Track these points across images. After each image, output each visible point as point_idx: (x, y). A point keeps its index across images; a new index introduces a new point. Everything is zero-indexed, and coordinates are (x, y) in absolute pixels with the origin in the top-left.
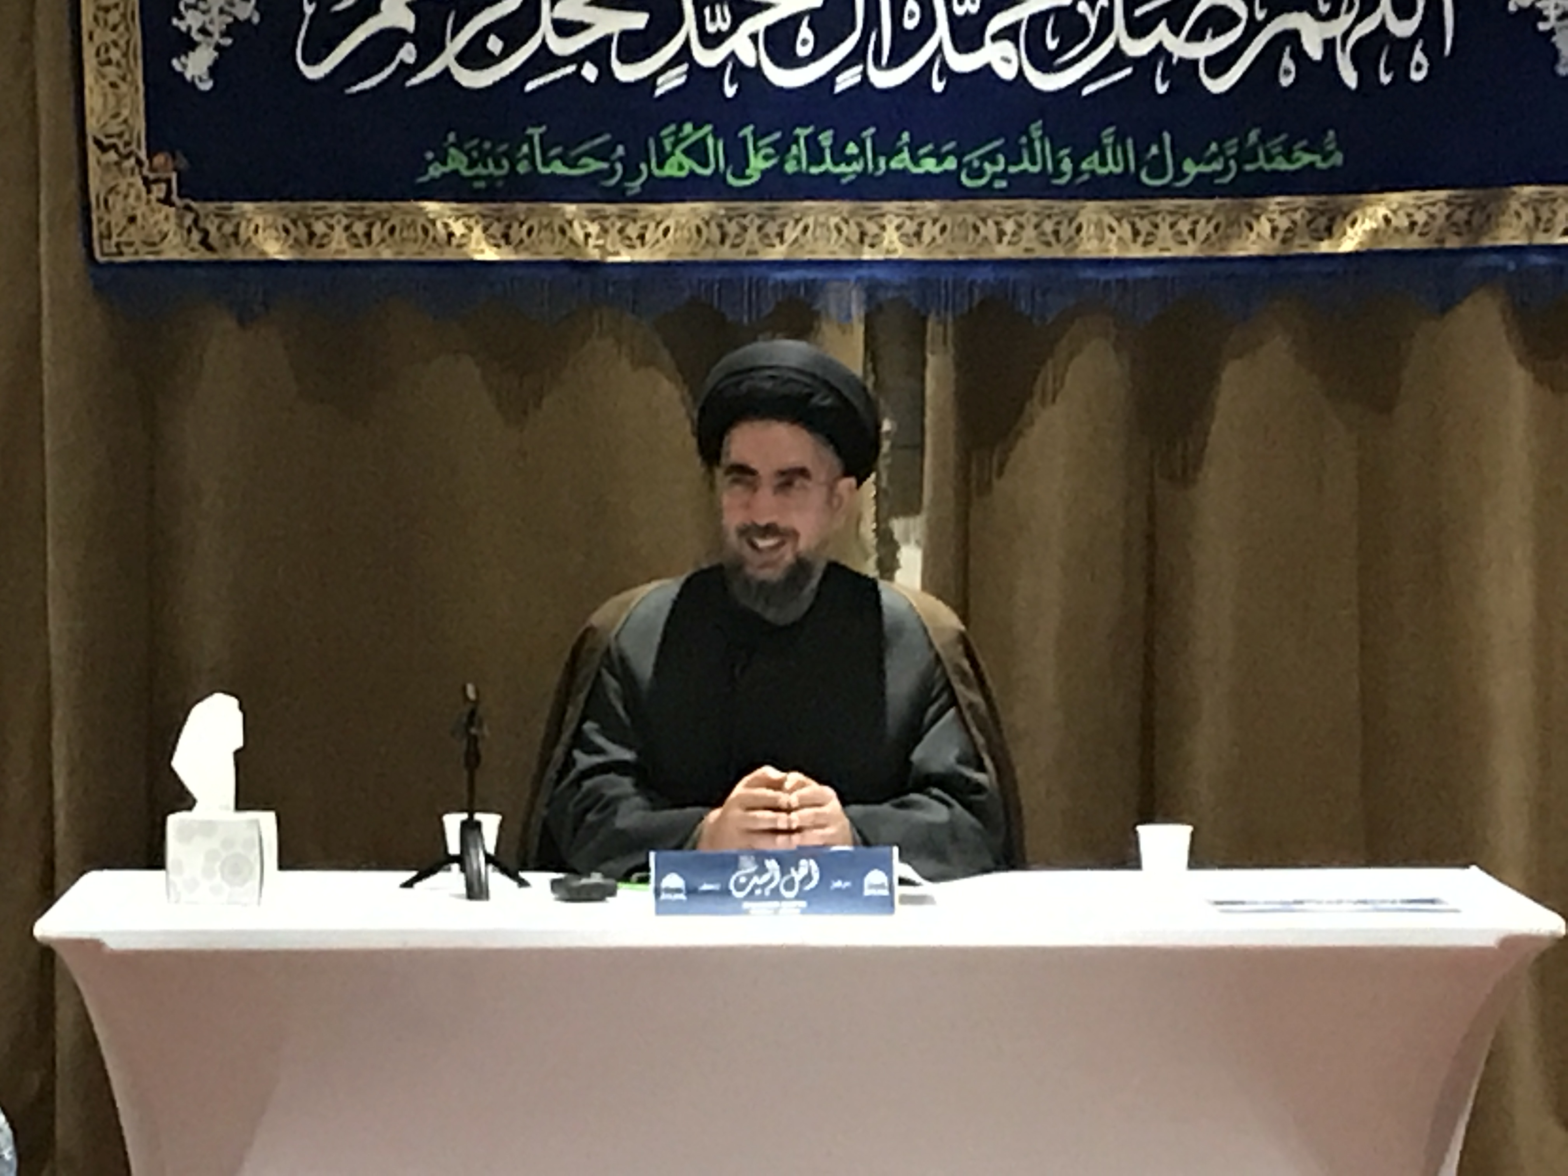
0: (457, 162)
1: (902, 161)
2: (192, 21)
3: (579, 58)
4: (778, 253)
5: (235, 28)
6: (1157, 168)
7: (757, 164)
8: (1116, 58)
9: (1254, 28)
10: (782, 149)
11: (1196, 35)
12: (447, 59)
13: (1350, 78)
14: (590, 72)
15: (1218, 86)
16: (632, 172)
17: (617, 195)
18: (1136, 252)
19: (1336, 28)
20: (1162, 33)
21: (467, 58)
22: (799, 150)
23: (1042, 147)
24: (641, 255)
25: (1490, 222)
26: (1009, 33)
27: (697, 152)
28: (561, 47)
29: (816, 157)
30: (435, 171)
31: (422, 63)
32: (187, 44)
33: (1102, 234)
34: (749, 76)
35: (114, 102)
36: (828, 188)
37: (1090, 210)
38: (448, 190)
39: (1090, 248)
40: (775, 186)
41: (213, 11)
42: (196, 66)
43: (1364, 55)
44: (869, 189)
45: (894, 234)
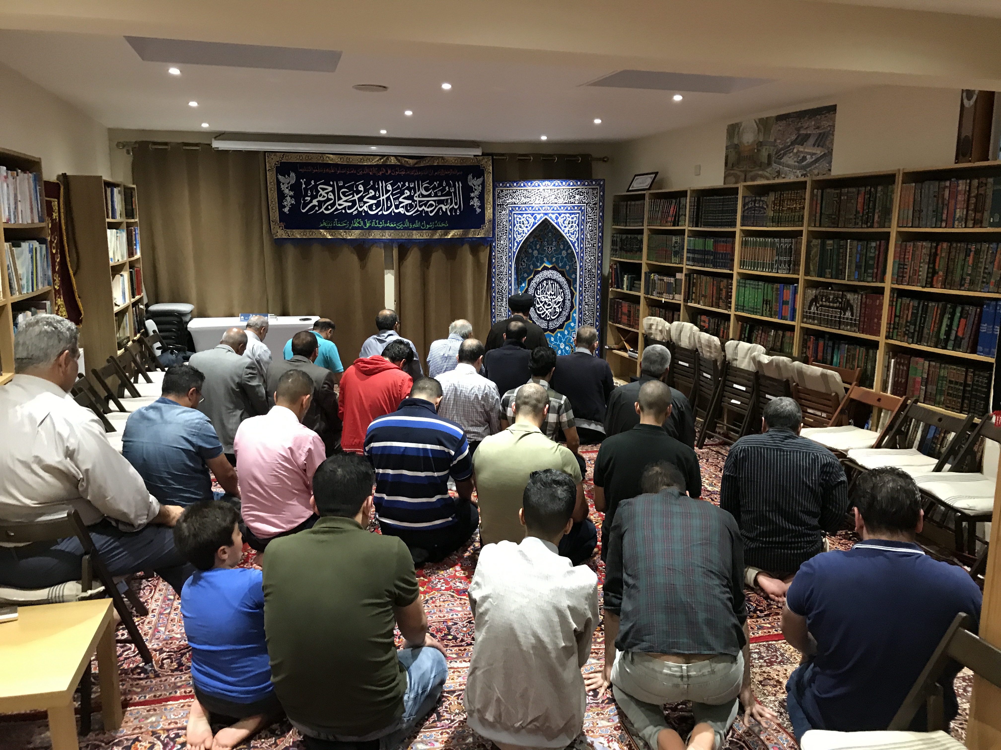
0: (325, 224)
1: (388, 225)
2: (285, 203)
3: (342, 209)
4: (371, 237)
5: (291, 204)
6: (423, 226)
7: (368, 225)
8: (418, 211)
9: (436, 206)
10: (371, 223)
11: (428, 208)
12: (323, 209)
13: (449, 214)
14: (343, 211)
15: (431, 215)
16: (350, 226)
17: (348, 229)
18: (421, 238)
19: (447, 207)
20: (423, 207)
21: (325, 209)
22: (374, 223)
23: (408, 223)
24: (352, 237)
25: (467, 233)
26: (403, 207)
27: (359, 223)
28: (339, 208)
29: (376, 224)
30: (322, 225)
31: (319, 209)
32: (285, 207)
33: (416, 235)
34: (366, 212)
35: (275, 215)
36: (378, 228)
37: (414, 232)
38: (324, 228)
39: (414, 237)
40: (371, 228)
41: (289, 202)
42: (286, 210)
43: (451, 210)
44: (384, 228)
45: (387, 235)
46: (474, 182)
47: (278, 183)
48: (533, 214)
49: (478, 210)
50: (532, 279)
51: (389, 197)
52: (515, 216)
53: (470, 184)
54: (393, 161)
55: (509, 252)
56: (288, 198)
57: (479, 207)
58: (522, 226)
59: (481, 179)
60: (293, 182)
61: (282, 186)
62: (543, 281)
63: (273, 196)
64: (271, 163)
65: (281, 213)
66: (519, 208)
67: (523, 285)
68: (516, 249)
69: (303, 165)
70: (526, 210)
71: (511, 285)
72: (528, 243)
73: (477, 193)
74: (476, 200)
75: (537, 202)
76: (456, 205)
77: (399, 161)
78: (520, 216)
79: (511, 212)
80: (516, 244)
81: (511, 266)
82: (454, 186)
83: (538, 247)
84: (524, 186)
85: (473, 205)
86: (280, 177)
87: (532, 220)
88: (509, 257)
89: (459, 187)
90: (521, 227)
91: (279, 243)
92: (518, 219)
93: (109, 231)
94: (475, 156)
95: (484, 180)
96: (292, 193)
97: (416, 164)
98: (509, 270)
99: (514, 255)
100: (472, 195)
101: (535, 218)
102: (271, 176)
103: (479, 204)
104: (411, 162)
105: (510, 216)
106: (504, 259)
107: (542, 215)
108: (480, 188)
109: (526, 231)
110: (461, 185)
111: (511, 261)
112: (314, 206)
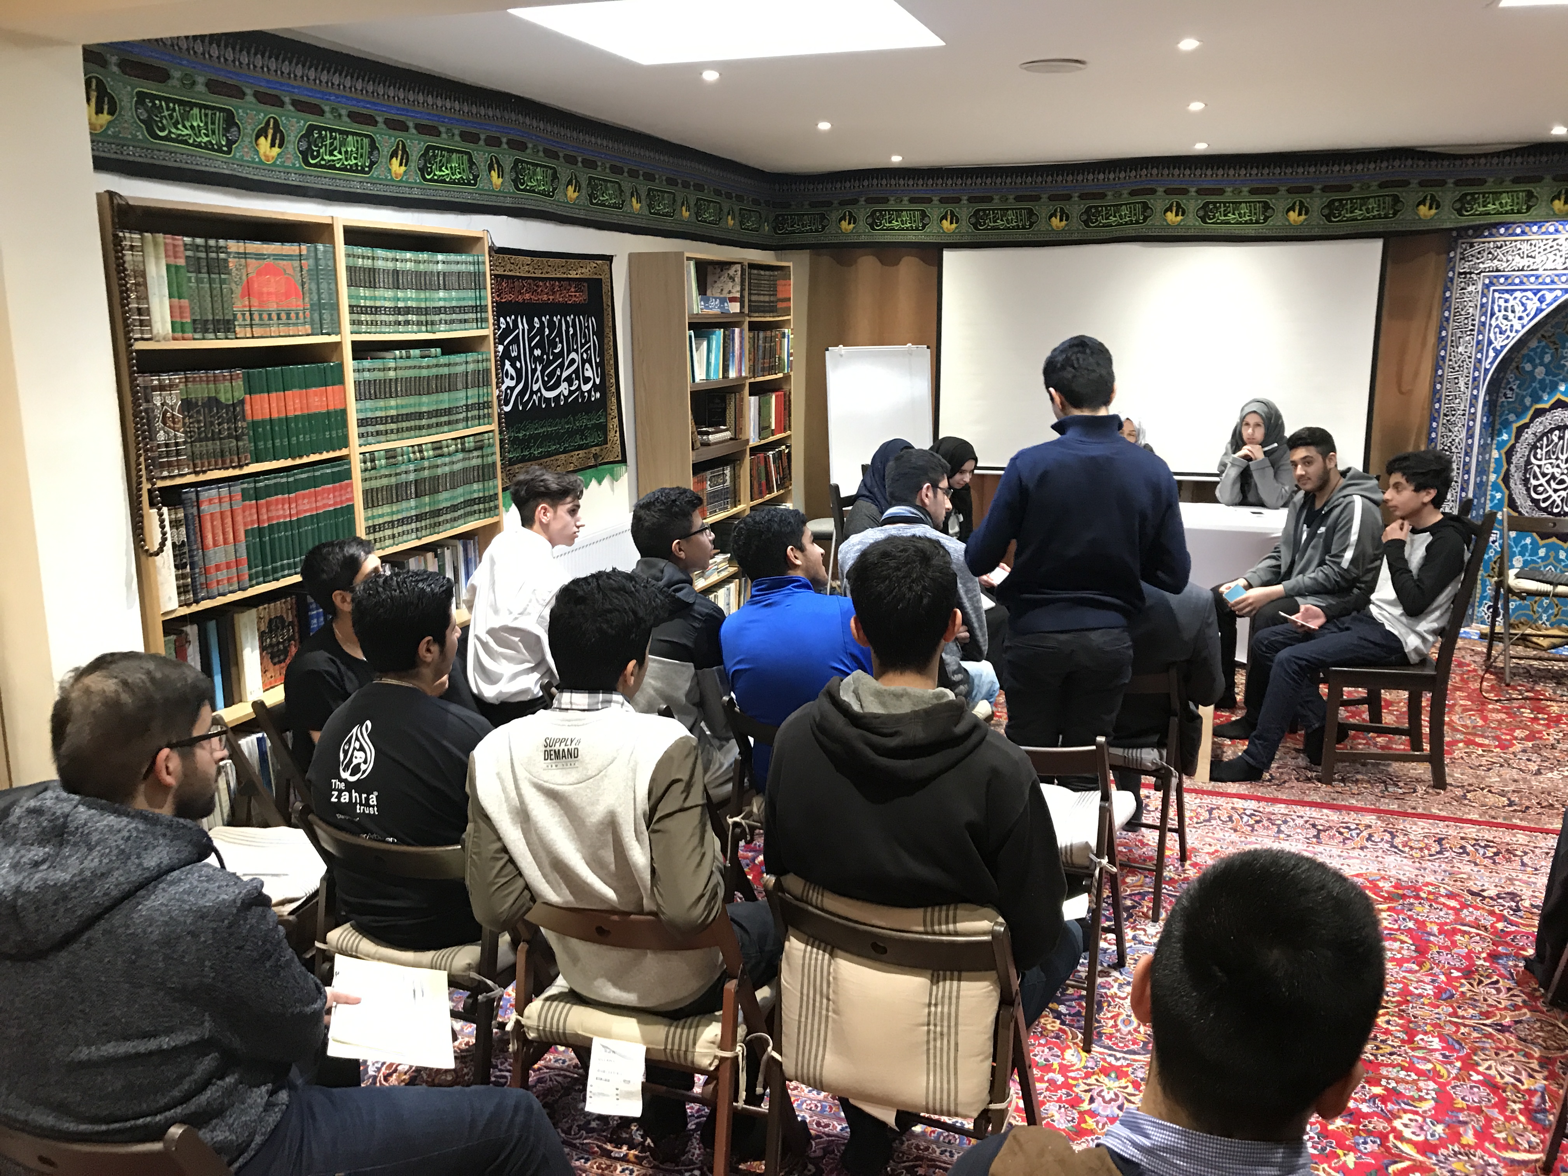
48: (1539, 290)
50: (1527, 426)
52: (1497, 295)
55: (1476, 369)
58: (1511, 316)
66: (1507, 278)
67: (1505, 437)
68: (1492, 363)
70: (1522, 283)
71: (1472, 437)
72: (1525, 351)
75: (1549, 266)
78: (1506, 296)
79: (1487, 287)
80: (1492, 354)
81: (1476, 397)
83: (1547, 358)
84: (1523, 233)
87: (1533, 305)
88: (1475, 379)
90: (1506, 318)
92: (1501, 302)
98: (1472, 405)
99: (1486, 374)
101: (1541, 300)
105: (1484, 295)
106: (1462, 384)
107: (1559, 293)
109: (1517, 325)
111: (1477, 388)
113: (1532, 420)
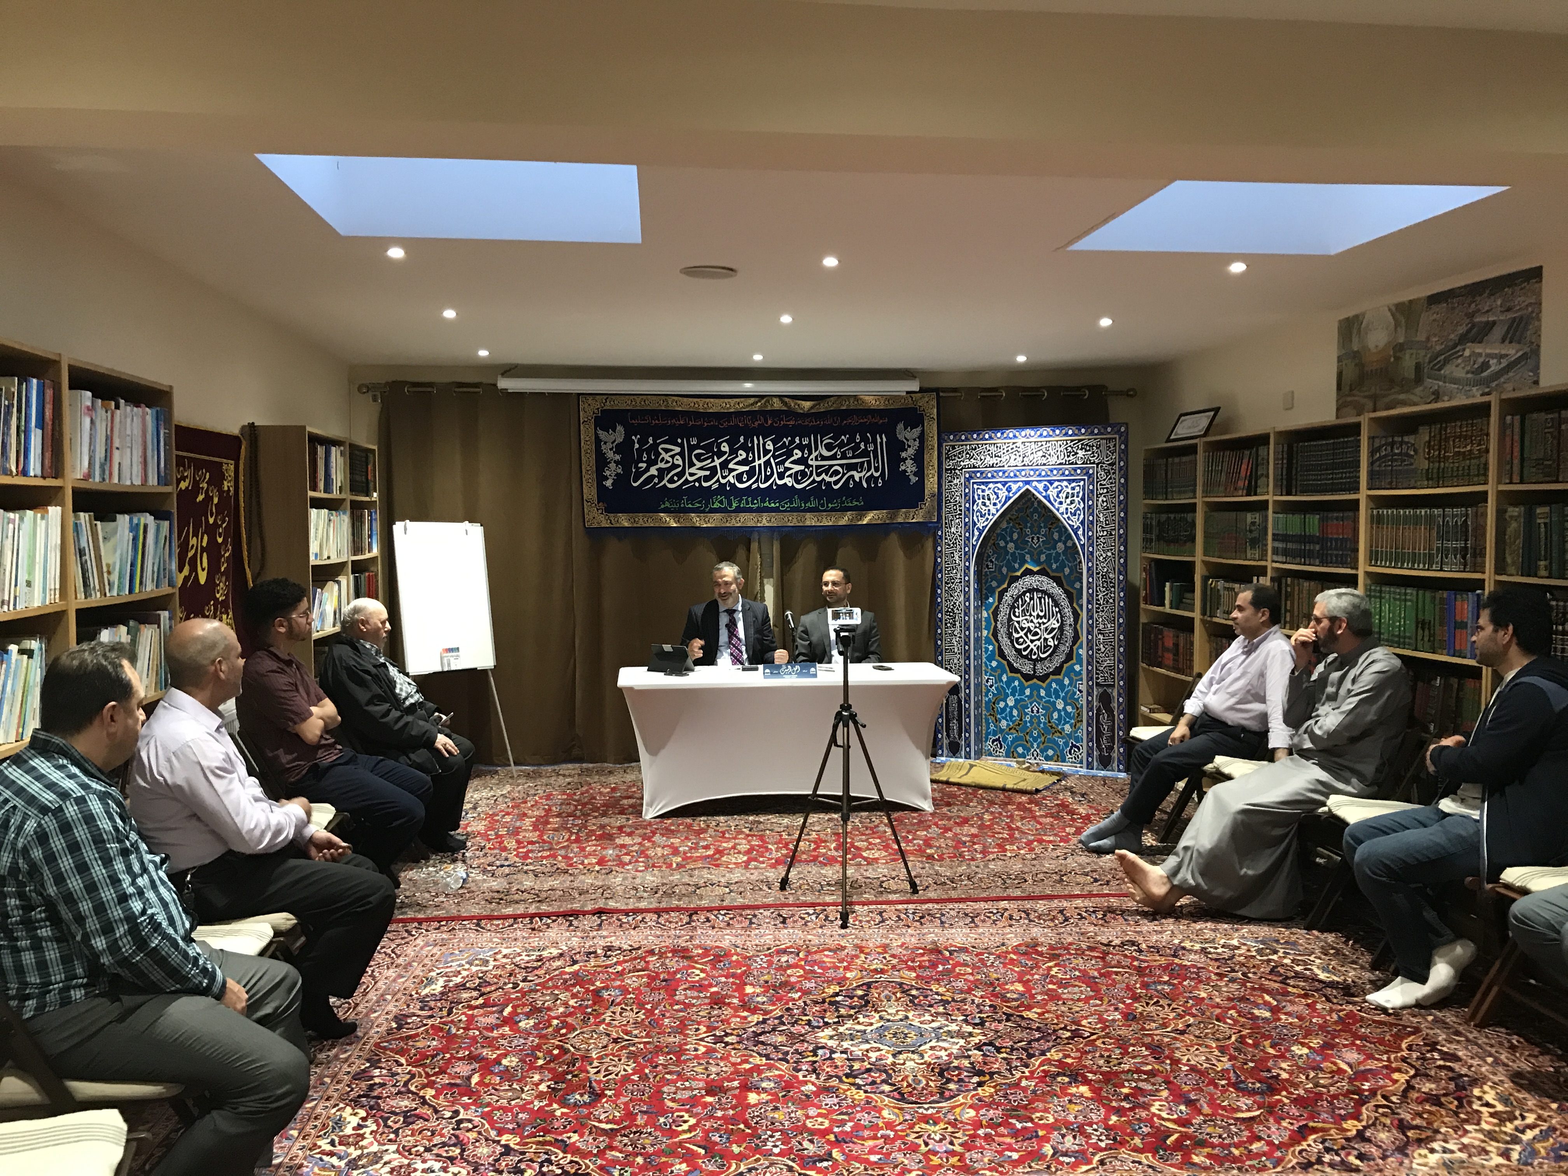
0: (667, 504)
1: (767, 504)
2: (607, 473)
3: (694, 481)
4: (739, 525)
5: (617, 475)
6: (823, 506)
7: (734, 505)
8: (814, 481)
9: (844, 474)
10: (740, 501)
11: (831, 476)
12: (665, 482)
13: (865, 485)
14: (697, 484)
15: (836, 487)
16: (706, 507)
17: (703, 512)
18: (818, 524)
19: (862, 474)
20: (823, 475)
21: (669, 481)
22: (744, 502)
23: (798, 501)
24: (709, 525)
25: (895, 516)
26: (790, 476)
27: (721, 502)
28: (691, 479)
29: (748, 503)
30: (662, 507)
31: (660, 482)
32: (606, 478)
33: (811, 520)
34: (733, 486)
35: (590, 491)
36: (750, 510)
37: (808, 515)
38: (665, 511)
39: (808, 523)
40: (739, 510)
41: (612, 471)
42: (609, 483)
43: (868, 480)
44: (760, 510)
45: (765, 521)
46: (905, 434)
47: (598, 441)
48: (1006, 483)
49: (914, 479)
50: (1006, 590)
51: (768, 461)
52: (976, 486)
53: (900, 437)
54: (777, 405)
55: (966, 545)
56: (613, 465)
57: (915, 474)
58: (988, 503)
59: (919, 429)
60: (620, 440)
61: (603, 447)
62: (1024, 593)
63: (589, 462)
64: (587, 412)
65: (601, 488)
66: (982, 473)
67: (991, 600)
68: (977, 540)
69: (636, 413)
70: (993, 476)
71: (968, 600)
72: (998, 531)
73: (911, 451)
74: (909, 462)
75: (1012, 463)
76: (877, 470)
77: (785, 404)
78: (983, 487)
79: (968, 480)
80: (976, 533)
81: (968, 568)
82: (874, 441)
83: (1015, 536)
84: (991, 438)
85: (905, 471)
86: (600, 432)
87: (1003, 494)
88: (966, 553)
89: (881, 443)
90: (984, 504)
91: (596, 535)
92: (980, 491)
93: (313, 512)
94: (908, 392)
95: (923, 431)
96: (618, 457)
97: (812, 408)
98: (966, 574)
99: (974, 550)
100: (904, 455)
101: (1009, 490)
102: (587, 433)
103: (914, 469)
104: (807, 404)
105: (966, 487)
106: (956, 558)
107: (1021, 484)
108: (917, 443)
109: (993, 511)
110: (884, 439)
111: (968, 560)
112: (653, 477)
113: (1009, 586)
